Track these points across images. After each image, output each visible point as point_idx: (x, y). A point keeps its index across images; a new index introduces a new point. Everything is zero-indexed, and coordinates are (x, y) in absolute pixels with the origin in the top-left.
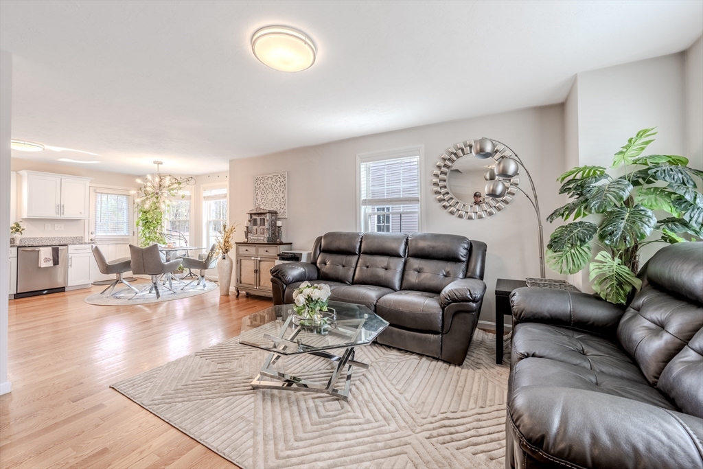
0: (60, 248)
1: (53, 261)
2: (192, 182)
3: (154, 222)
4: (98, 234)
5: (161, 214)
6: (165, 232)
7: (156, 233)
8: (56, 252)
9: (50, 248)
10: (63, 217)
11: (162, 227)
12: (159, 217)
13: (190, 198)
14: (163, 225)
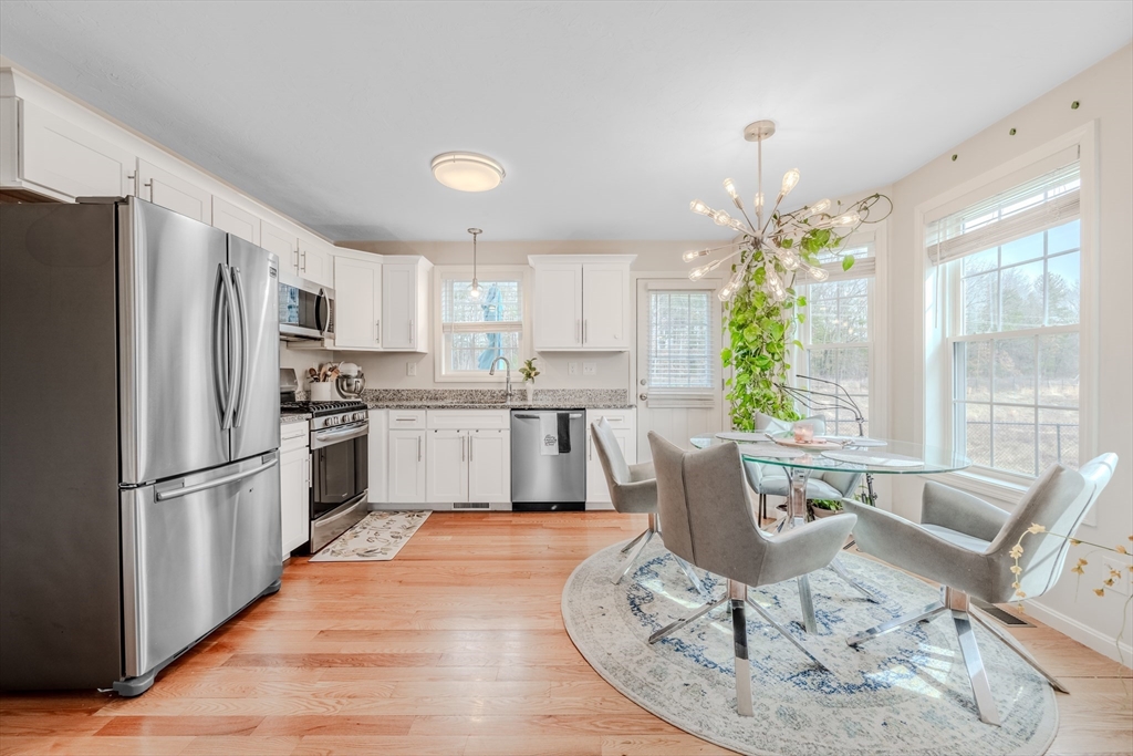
0: (573, 415)
1: (560, 444)
2: (880, 208)
3: (765, 353)
4: (653, 384)
5: (782, 327)
6: (794, 383)
7: (768, 385)
8: (564, 422)
9: (555, 414)
10: (586, 348)
11: (784, 366)
12: (777, 336)
13: (870, 267)
14: (786, 361)
